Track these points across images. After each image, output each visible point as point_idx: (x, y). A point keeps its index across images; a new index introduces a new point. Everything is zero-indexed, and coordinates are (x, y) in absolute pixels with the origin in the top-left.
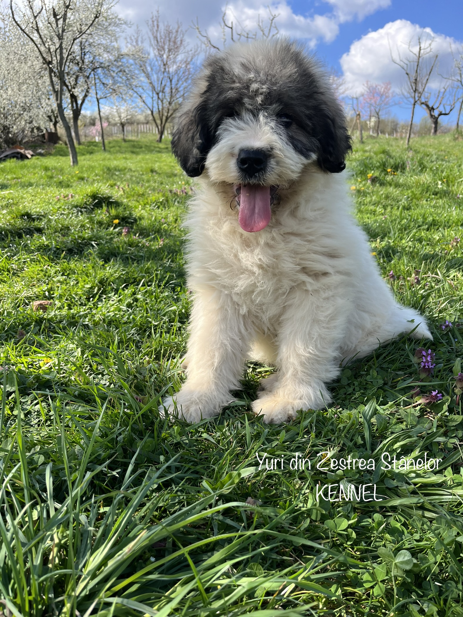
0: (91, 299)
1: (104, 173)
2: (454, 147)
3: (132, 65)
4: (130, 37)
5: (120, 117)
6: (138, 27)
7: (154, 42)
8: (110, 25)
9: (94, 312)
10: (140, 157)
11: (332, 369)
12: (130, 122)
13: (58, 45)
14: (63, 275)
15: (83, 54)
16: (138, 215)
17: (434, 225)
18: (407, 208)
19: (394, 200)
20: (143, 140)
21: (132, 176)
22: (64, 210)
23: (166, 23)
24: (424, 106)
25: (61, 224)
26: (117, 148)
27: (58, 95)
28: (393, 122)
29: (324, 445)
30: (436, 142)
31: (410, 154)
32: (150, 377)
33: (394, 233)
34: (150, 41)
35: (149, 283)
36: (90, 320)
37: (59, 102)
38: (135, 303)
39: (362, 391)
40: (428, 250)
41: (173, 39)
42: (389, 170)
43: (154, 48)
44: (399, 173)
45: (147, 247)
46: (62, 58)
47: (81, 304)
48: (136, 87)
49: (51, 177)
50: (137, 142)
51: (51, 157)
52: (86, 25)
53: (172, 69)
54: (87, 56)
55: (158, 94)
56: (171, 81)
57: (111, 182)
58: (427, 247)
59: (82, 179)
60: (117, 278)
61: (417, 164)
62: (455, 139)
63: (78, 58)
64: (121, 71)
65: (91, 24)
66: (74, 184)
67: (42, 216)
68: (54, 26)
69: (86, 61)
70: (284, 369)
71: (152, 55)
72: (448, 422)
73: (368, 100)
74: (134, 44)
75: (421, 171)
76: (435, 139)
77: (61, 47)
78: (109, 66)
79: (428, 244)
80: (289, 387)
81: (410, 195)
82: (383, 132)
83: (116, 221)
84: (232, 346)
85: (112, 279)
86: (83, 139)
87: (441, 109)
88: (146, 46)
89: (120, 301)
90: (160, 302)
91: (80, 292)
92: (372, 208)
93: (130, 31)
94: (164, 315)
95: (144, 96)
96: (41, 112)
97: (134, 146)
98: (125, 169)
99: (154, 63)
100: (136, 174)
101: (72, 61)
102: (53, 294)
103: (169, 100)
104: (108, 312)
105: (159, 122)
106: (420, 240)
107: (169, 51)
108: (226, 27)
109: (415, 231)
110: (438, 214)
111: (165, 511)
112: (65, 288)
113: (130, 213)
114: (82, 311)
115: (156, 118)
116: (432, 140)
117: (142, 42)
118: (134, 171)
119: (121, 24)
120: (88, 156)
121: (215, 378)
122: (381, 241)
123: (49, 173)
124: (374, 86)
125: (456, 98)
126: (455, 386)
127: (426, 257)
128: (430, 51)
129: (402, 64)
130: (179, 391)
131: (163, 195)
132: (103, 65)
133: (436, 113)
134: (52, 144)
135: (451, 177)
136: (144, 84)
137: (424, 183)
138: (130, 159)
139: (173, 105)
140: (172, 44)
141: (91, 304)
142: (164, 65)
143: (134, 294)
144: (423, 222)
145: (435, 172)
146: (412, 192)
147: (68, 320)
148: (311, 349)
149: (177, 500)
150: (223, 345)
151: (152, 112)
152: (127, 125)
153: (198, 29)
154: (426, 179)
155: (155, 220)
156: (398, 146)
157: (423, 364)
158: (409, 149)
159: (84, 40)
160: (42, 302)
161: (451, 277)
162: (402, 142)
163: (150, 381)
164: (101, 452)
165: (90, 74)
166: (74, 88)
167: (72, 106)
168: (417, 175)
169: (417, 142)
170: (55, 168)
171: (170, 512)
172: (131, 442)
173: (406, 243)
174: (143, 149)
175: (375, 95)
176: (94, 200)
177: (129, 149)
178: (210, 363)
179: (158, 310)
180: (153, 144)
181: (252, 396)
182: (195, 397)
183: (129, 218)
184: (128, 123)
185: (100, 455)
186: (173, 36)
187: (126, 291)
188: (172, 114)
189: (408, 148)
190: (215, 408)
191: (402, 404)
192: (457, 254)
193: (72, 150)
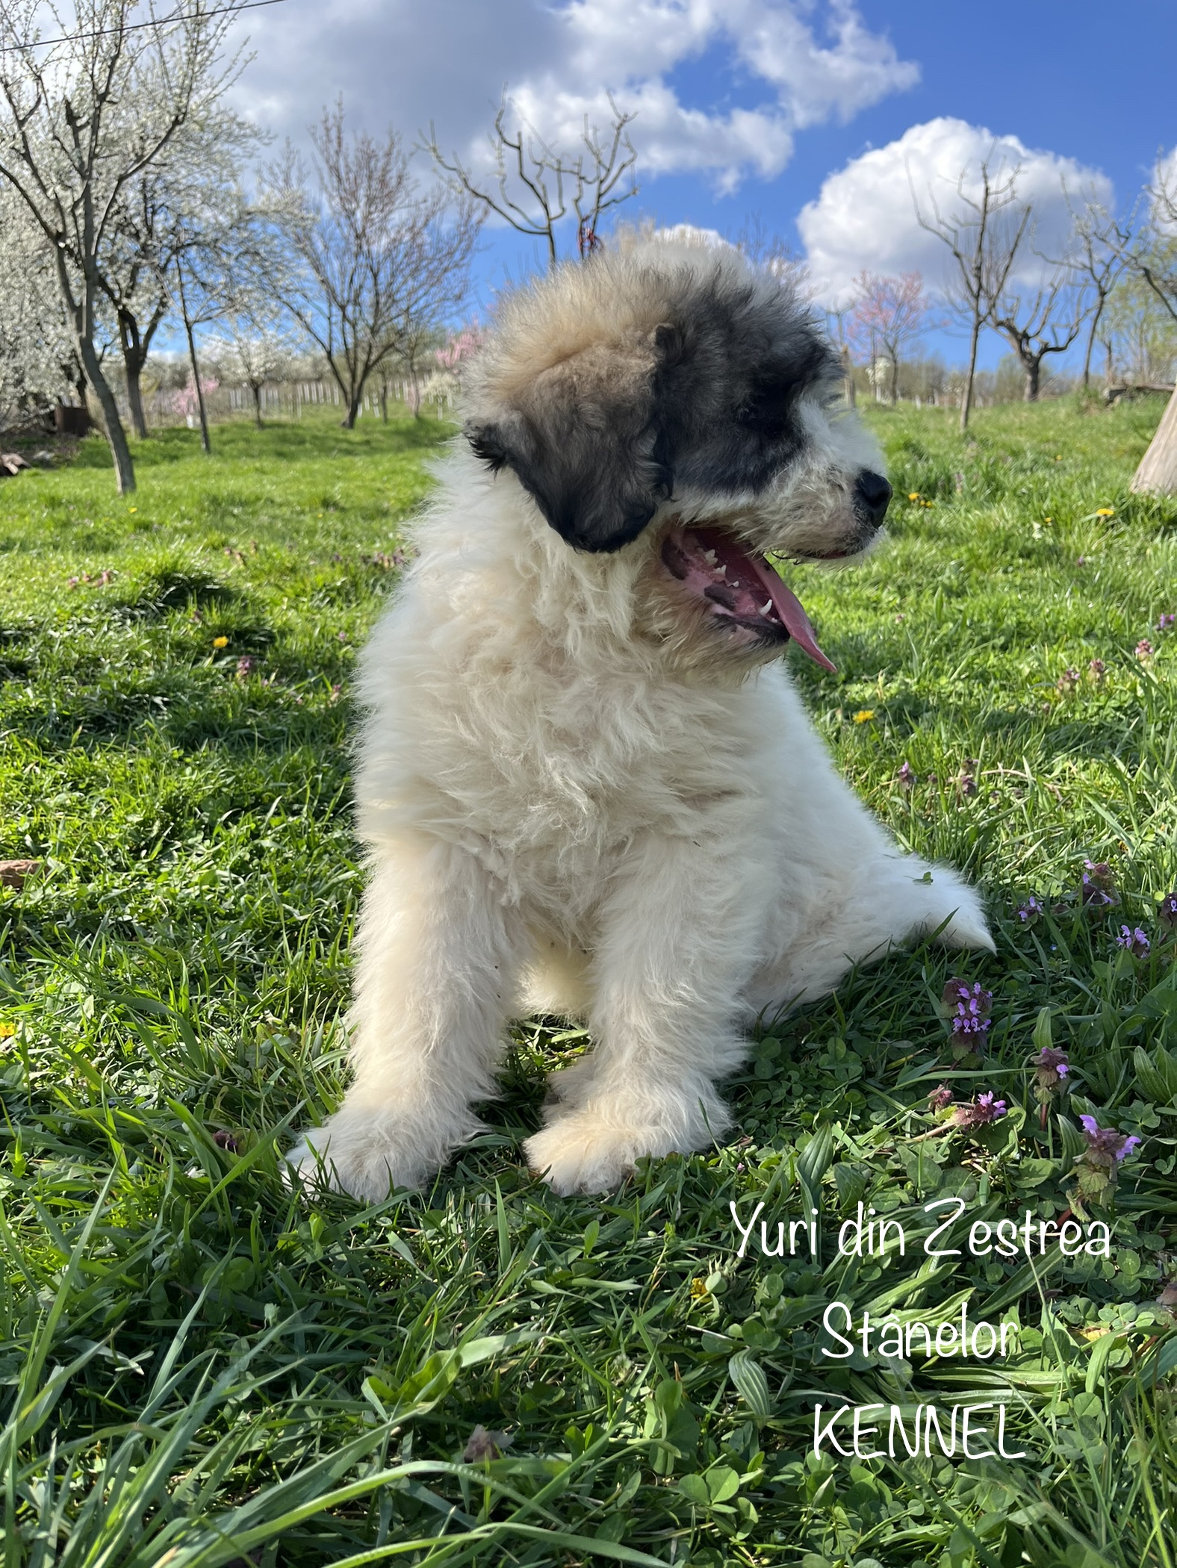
0: (144, 853)
1: (202, 510)
2: (1079, 430)
3: (274, 237)
4: (271, 168)
5: (248, 366)
6: (288, 144)
7: (330, 181)
8: (216, 139)
9: (149, 886)
10: (298, 465)
11: (729, 1045)
12: (275, 376)
13: (80, 190)
14: (74, 788)
15: (150, 210)
16: (279, 623)
17: (1020, 636)
18: (955, 593)
19: (924, 570)
20: (308, 422)
21: (274, 517)
22: (88, 615)
23: (360, 135)
24: (1004, 331)
25: (80, 653)
26: (242, 445)
27: (83, 318)
28: (932, 368)
29: (701, 1252)
30: (1035, 418)
31: (971, 450)
32: (270, 1072)
33: (921, 662)
34: (322, 178)
35: (296, 807)
36: (134, 910)
37: (84, 334)
38: (256, 861)
39: (809, 1096)
40: (1001, 702)
41: (377, 174)
42: (913, 496)
43: (331, 197)
44: (937, 502)
45: (298, 708)
46: (89, 226)
47: (118, 868)
48: (288, 291)
49: (66, 525)
50: (293, 427)
51: (71, 470)
52: (156, 138)
53: (379, 245)
54: (160, 217)
55: (343, 308)
56: (375, 276)
57: (216, 537)
58: (1002, 694)
59: (146, 527)
60: (212, 796)
61: (981, 480)
62: (1082, 411)
63: (137, 220)
64: (246, 252)
65: (166, 140)
66: (124, 541)
67: (30, 629)
68: (69, 143)
69: (158, 227)
70: (611, 1044)
71: (327, 211)
72: (1019, 1177)
73: (867, 318)
74: (281, 184)
75: (992, 498)
76: (1032, 410)
77: (87, 194)
78: (217, 240)
79: (1003, 687)
80: (623, 1093)
81: (965, 557)
82: (908, 394)
83: (222, 641)
84: (477, 988)
85: (198, 798)
86: (153, 424)
87: (1047, 336)
88: (311, 189)
89: (217, 855)
90: (320, 857)
91: (115, 835)
92: (870, 592)
93: (270, 154)
94: (327, 894)
95: (309, 313)
96: (45, 356)
97: (284, 439)
98: (258, 499)
99: (332, 234)
100: (286, 511)
101: (120, 228)
102: (45, 841)
103: (371, 322)
104: (186, 886)
105: (346, 376)
106: (984, 678)
107: (370, 201)
108: (504, 146)
109: (972, 652)
110: (1030, 608)
111: (267, 1463)
112: (78, 822)
113: (258, 619)
114: (118, 884)
115: (339, 368)
116: (1025, 414)
117: (300, 181)
118: (281, 505)
119: (244, 136)
120: (165, 467)
121: (432, 1075)
122: (888, 681)
123: (61, 514)
124: (881, 282)
125: (1082, 310)
126: (1037, 1083)
127: (998, 723)
128: (1013, 197)
129: (943, 229)
130: (337, 1109)
131: (346, 571)
132: (201, 238)
133: (1034, 347)
134: (74, 437)
135: (1064, 510)
136: (307, 284)
137: (998, 528)
138: (275, 472)
139: (382, 333)
140: (375, 184)
141: (141, 867)
142: (358, 237)
143: (255, 835)
144: (994, 629)
145: (1023, 500)
146: (970, 550)
147: (78, 912)
148: (684, 988)
149: (301, 1431)
150: (453, 985)
151: (329, 354)
152: (267, 384)
153: (434, 150)
154: (1003, 516)
155: (322, 634)
156: (942, 431)
157: (957, 1024)
158: (969, 436)
159: (151, 177)
160: (12, 864)
161: (1057, 772)
162: (951, 421)
163: (265, 1085)
164: (105, 1303)
165: (168, 260)
166: (128, 296)
167: (125, 342)
168: (981, 506)
169: (988, 419)
170: (77, 501)
171: (279, 1465)
172: (191, 1267)
173: (950, 684)
174: (308, 446)
175: (884, 305)
176: (166, 587)
177: (272, 446)
178: (418, 1034)
179: (314, 878)
180: (331, 433)
181: (531, 1116)
182: (379, 1128)
183: (255, 632)
184: (271, 379)
185: (102, 1311)
186: (380, 165)
187: (234, 830)
188: (380, 357)
189: (965, 436)
190: (432, 1155)
191: (908, 1128)
192: (1074, 712)
193: (118, 455)
